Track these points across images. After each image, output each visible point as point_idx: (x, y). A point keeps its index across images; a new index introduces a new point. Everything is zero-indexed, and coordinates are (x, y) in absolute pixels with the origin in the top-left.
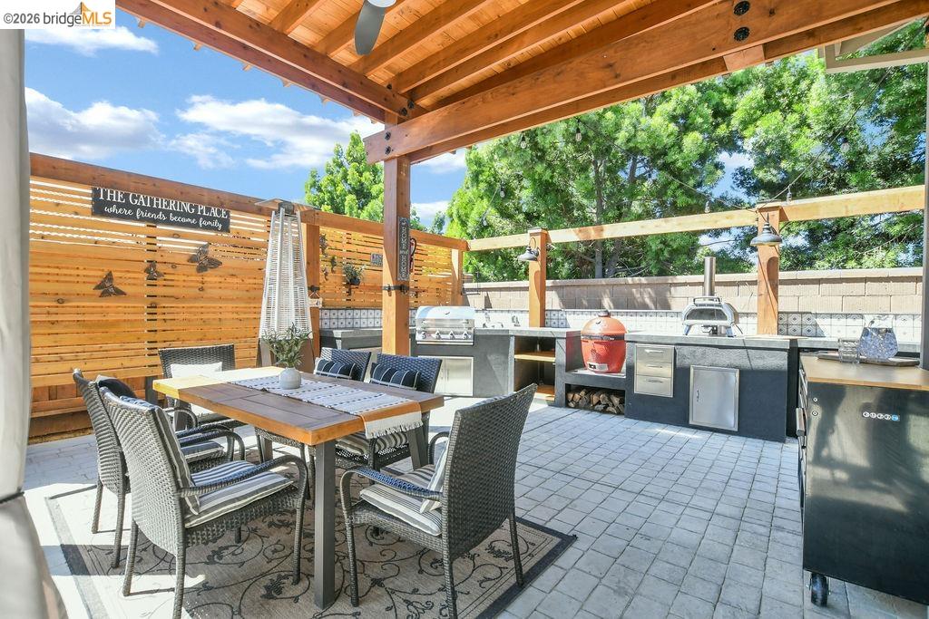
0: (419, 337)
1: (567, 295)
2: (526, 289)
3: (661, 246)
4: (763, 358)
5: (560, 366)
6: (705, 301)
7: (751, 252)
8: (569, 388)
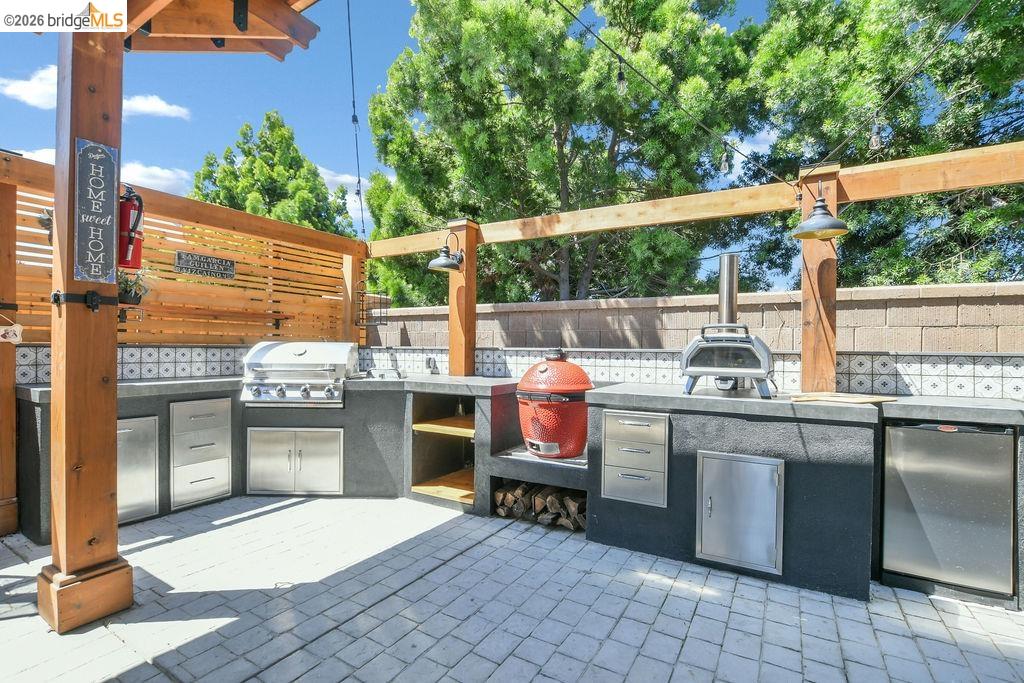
0: (246, 396)
1: (514, 325)
2: (445, 317)
3: (649, 253)
4: (825, 439)
5: (482, 445)
6: (719, 332)
7: (769, 268)
8: (498, 483)
